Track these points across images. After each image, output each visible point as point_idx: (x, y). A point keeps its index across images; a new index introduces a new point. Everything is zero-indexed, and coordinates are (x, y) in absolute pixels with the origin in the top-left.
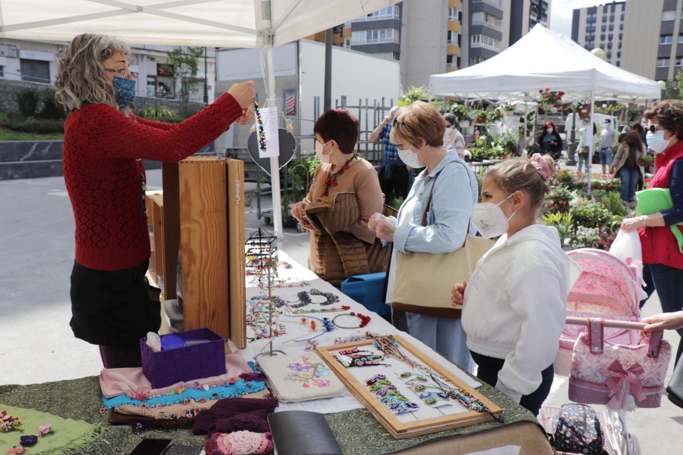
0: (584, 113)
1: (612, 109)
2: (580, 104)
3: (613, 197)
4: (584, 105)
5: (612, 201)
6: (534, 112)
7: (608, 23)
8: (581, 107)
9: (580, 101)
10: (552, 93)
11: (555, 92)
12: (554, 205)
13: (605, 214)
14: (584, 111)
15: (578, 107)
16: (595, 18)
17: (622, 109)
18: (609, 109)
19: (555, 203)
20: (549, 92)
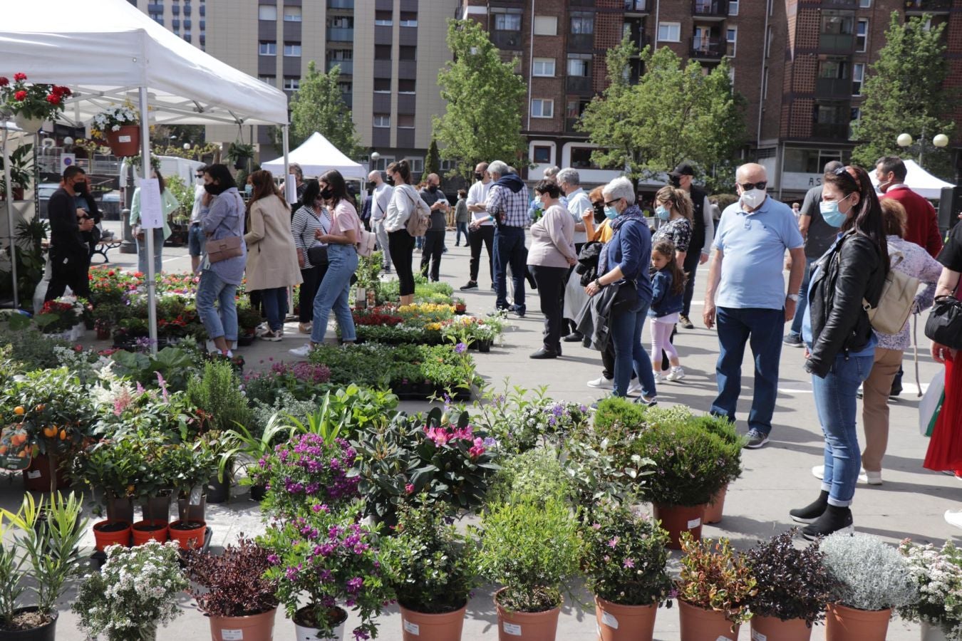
0: (125, 144)
1: (199, 152)
2: (113, 121)
3: (214, 375)
4: (122, 124)
5: (212, 387)
6: (28, 147)
7: (182, 17)
8: (116, 128)
9: (112, 113)
10: (34, 88)
11: (45, 86)
12: (27, 443)
13: (195, 456)
14: (125, 139)
15: (109, 127)
16: (162, 6)
17: (214, 151)
18: (193, 151)
19: (30, 436)
20: (27, 84)
